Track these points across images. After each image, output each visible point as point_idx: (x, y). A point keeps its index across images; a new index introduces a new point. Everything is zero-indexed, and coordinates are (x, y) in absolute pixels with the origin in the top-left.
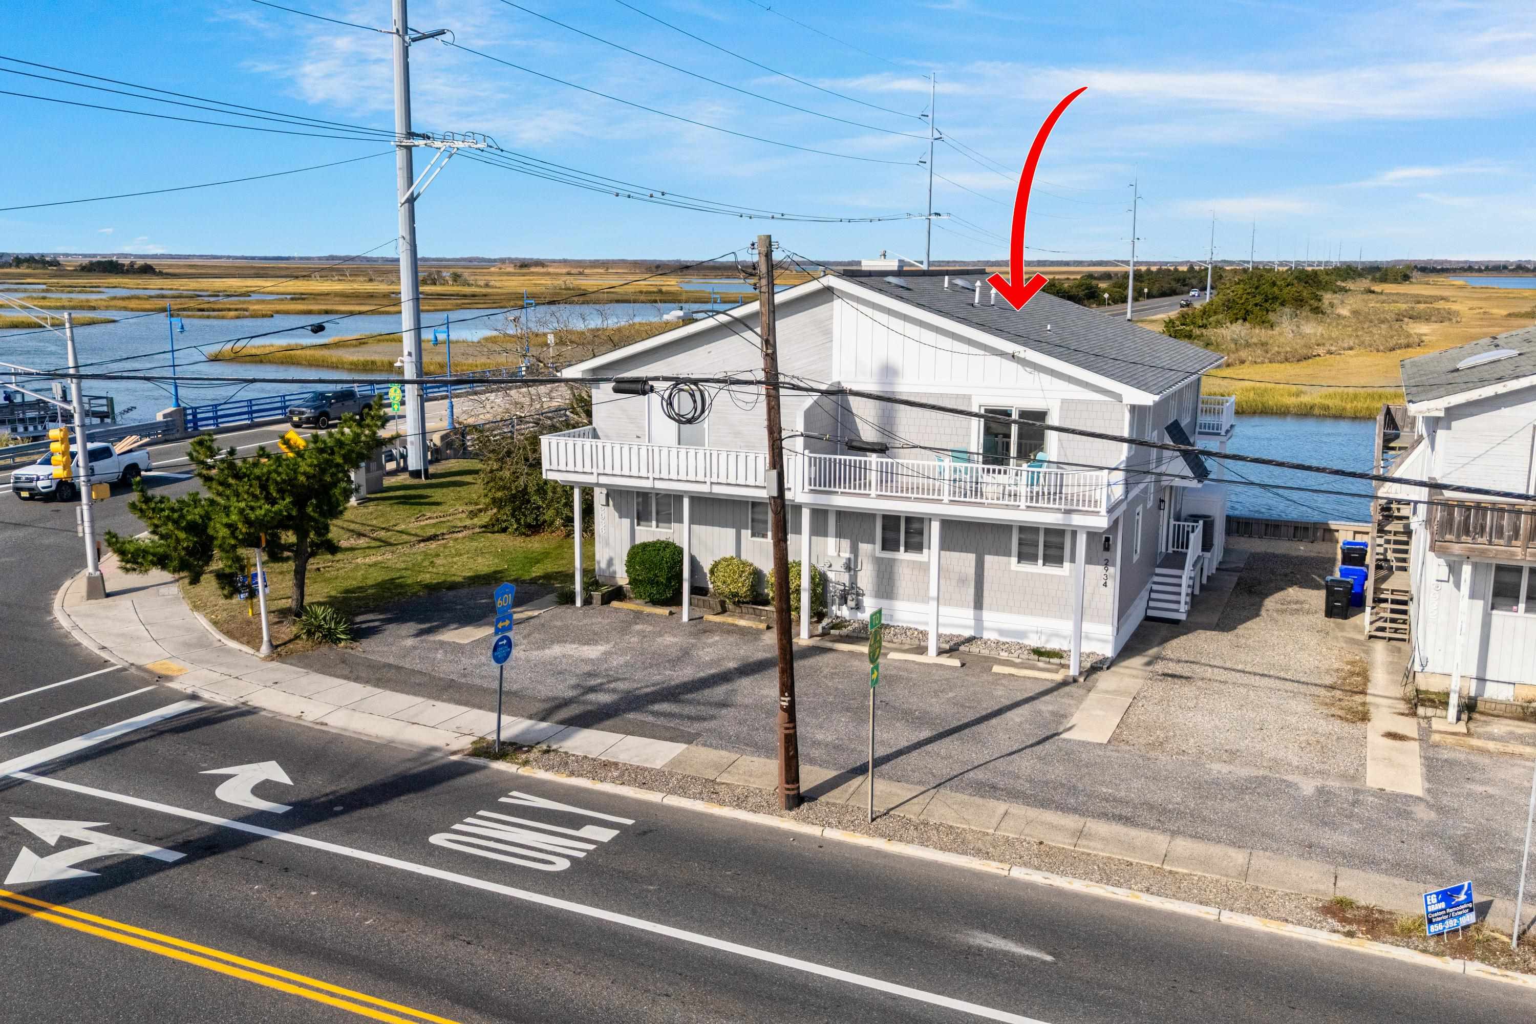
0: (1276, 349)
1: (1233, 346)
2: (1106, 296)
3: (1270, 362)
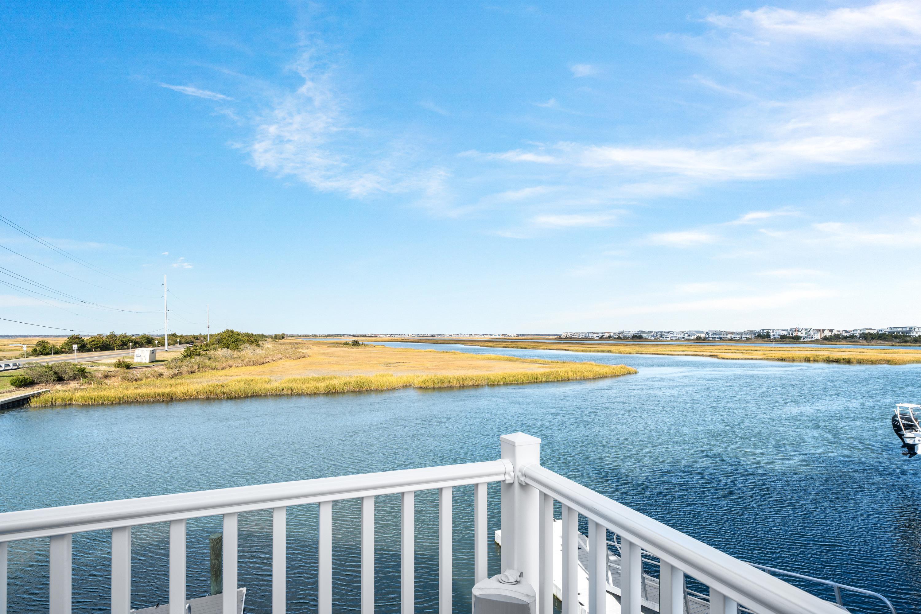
0: (248, 359)
1: (224, 359)
2: (156, 342)
3: (246, 366)
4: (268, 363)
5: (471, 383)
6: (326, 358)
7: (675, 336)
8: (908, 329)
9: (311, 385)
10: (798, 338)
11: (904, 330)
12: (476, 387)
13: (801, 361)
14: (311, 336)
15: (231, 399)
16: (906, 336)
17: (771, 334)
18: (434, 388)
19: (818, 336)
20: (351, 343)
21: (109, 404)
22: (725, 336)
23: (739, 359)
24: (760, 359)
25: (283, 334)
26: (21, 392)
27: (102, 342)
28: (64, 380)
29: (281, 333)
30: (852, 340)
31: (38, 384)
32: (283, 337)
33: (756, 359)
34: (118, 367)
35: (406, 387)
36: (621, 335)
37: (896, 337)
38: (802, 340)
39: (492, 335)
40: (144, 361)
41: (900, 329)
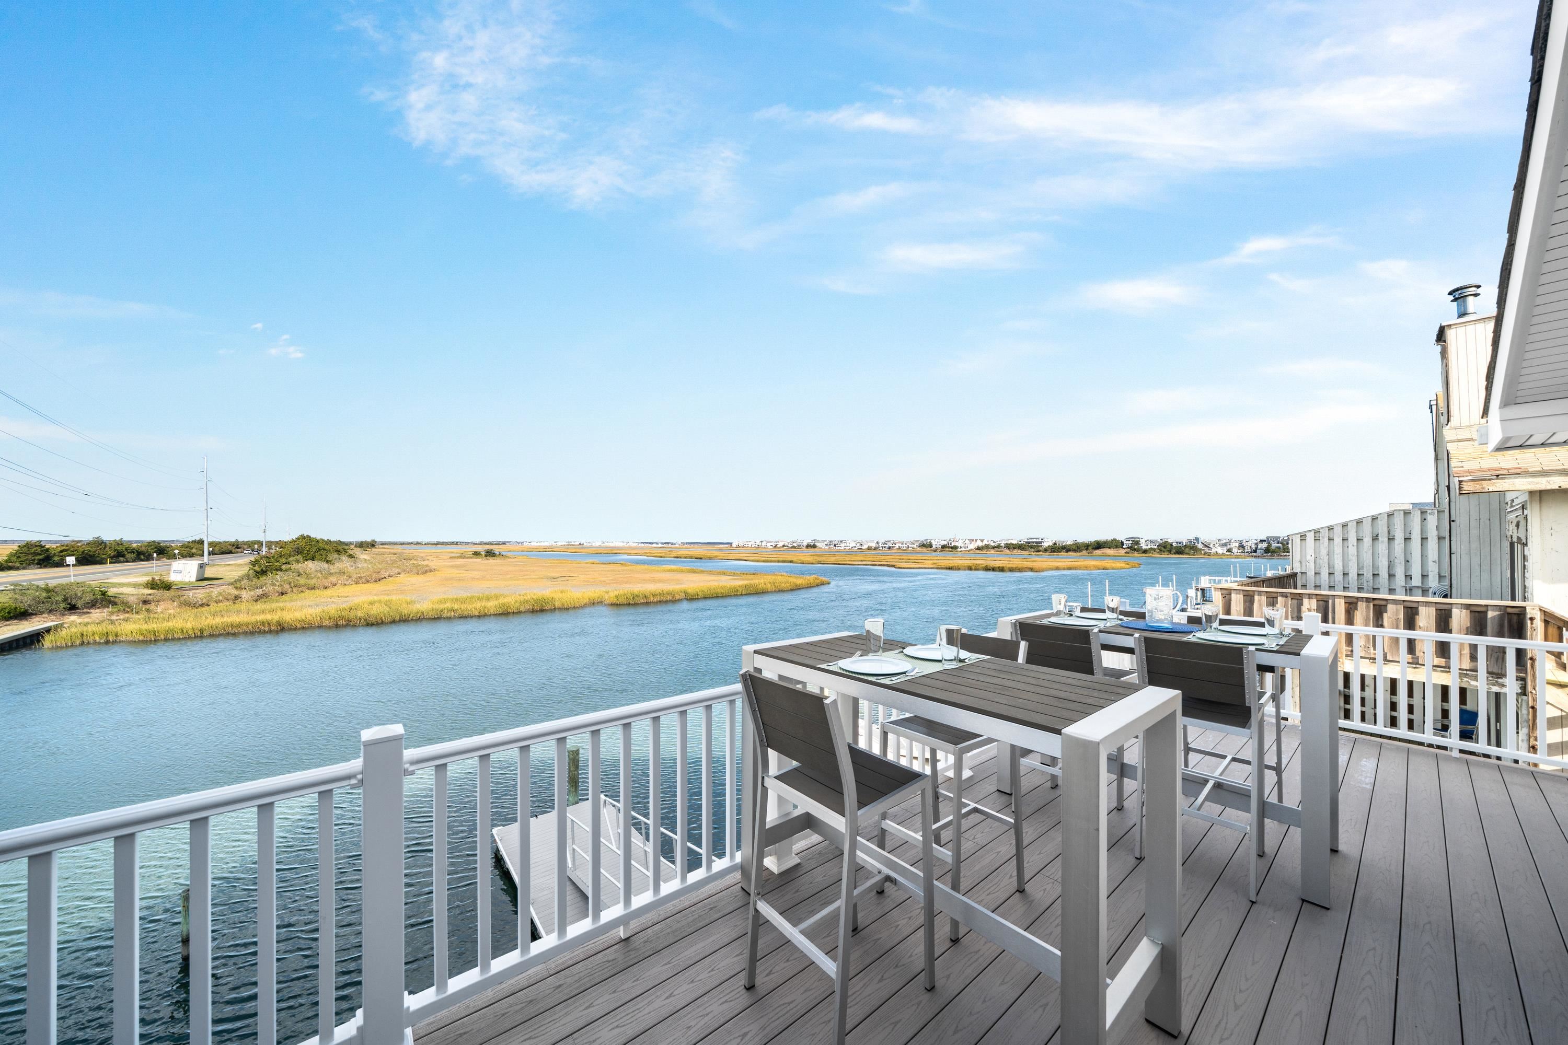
1: (319, 575)
4: (385, 579)
5: (669, 598)
6: (460, 571)
7: (848, 545)
8: (1040, 540)
9: (478, 605)
10: (955, 548)
11: (1037, 540)
12: (674, 602)
13: (965, 570)
14: (412, 543)
15: (372, 625)
16: (1039, 546)
17: (933, 543)
18: (629, 604)
19: (972, 546)
20: (483, 553)
21: (185, 638)
22: (894, 545)
23: (914, 568)
24: (931, 568)
25: (374, 541)
26: (15, 627)
27: (82, 553)
28: (78, 608)
29: (369, 539)
30: (999, 550)
31: (36, 614)
32: (373, 544)
33: (928, 568)
34: (152, 588)
35: (593, 603)
36: (795, 544)
37: (1032, 547)
38: (959, 550)
39: (653, 543)
40: (187, 580)
41: (1034, 540)
